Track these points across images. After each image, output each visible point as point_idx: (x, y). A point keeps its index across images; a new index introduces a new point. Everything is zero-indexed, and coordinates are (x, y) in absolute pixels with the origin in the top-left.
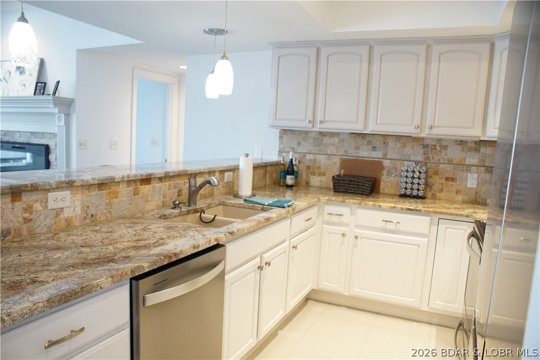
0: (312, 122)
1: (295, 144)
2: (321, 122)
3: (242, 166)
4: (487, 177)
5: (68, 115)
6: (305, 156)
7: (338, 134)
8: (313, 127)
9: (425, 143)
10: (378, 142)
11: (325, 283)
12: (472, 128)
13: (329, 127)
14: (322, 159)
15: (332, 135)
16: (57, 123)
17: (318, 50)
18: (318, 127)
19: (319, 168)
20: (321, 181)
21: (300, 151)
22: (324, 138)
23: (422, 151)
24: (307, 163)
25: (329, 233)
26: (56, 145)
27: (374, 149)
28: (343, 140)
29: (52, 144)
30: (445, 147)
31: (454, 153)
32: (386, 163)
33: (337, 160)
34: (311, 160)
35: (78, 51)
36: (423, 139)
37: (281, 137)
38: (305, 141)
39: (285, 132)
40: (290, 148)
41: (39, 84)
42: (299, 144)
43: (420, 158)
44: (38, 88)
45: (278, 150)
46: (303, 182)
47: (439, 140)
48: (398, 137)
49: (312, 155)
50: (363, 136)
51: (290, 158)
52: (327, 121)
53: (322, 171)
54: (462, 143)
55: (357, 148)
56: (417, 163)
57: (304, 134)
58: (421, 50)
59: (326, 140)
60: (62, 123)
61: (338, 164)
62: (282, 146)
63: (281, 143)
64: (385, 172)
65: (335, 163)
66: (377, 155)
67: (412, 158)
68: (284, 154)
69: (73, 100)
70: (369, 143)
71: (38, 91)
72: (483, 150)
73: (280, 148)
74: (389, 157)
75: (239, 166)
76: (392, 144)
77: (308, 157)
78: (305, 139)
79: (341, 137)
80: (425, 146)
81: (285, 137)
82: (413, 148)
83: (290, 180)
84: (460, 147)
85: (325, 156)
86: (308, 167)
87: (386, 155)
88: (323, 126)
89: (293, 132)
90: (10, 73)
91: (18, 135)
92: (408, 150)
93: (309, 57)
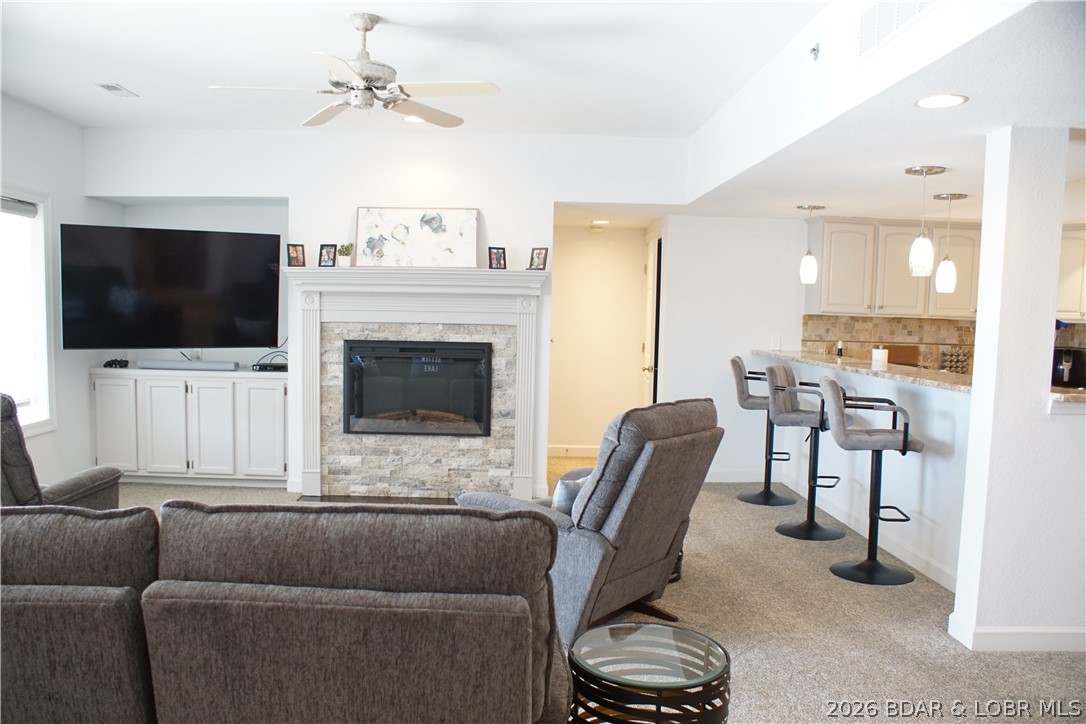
0: (871, 307)
1: (822, 331)
2: (881, 307)
6: (834, 345)
8: (871, 312)
9: (959, 325)
10: (913, 327)
13: (886, 312)
14: (855, 347)
16: (520, 310)
17: (876, 228)
18: (879, 313)
21: (829, 339)
23: (956, 333)
27: (910, 333)
28: (876, 325)
32: (922, 348)
36: (957, 321)
37: (805, 324)
38: (835, 327)
40: (816, 336)
41: (495, 251)
42: (828, 330)
43: (955, 341)
44: (493, 256)
45: (801, 338)
48: (933, 321)
50: (898, 320)
52: (886, 307)
55: (892, 333)
56: (954, 346)
59: (858, 326)
60: (532, 309)
62: (806, 334)
63: (805, 330)
64: (921, 358)
66: (912, 340)
67: (948, 341)
68: (809, 343)
70: (904, 327)
71: (494, 262)
73: (804, 336)
74: (924, 341)
76: (927, 327)
78: (834, 326)
79: (875, 321)
80: (960, 329)
81: (810, 322)
82: (948, 330)
85: (858, 344)
87: (921, 339)
88: (882, 311)
89: (820, 317)
90: (407, 228)
91: (415, 329)
92: (943, 333)
93: (864, 235)
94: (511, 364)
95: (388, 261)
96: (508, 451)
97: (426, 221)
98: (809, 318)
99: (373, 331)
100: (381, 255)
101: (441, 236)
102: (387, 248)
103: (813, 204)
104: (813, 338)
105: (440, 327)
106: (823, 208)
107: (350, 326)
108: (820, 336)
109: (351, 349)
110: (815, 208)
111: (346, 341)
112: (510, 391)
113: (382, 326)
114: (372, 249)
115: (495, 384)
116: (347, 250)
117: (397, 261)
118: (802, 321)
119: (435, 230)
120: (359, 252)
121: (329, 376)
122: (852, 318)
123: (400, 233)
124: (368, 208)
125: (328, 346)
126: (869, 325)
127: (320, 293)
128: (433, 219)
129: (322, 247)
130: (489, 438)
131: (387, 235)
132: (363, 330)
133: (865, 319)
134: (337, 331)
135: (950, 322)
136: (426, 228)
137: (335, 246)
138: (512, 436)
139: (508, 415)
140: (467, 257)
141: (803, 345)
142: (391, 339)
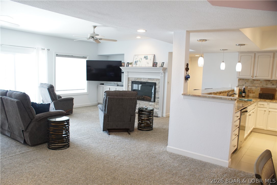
0: (253, 76)
1: (244, 83)
3: (235, 90)
5: (164, 73)
6: (247, 87)
7: (260, 80)
8: (253, 78)
11: (258, 126)
13: (258, 78)
14: (254, 88)
15: (257, 80)
16: (161, 76)
17: (255, 54)
18: (255, 78)
19: (253, 91)
20: (253, 95)
21: (246, 85)
22: (255, 81)
24: (248, 89)
25: (260, 110)
26: (159, 83)
27: (273, 84)
28: (261, 82)
29: (157, 82)
33: (259, 88)
34: (250, 88)
35: (169, 52)
37: (239, 81)
38: (248, 82)
39: (240, 79)
40: (242, 84)
42: (245, 83)
44: (155, 64)
46: (247, 95)
49: (250, 87)
51: (244, 87)
52: (257, 76)
53: (253, 92)
55: (267, 84)
57: (247, 80)
59: (255, 82)
60: (163, 75)
61: (260, 90)
62: (239, 84)
63: (239, 83)
66: (274, 87)
68: (240, 86)
69: (167, 68)
70: (271, 83)
71: (155, 65)
73: (238, 84)
75: (234, 90)
77: (249, 87)
78: (247, 82)
81: (240, 81)
83: (243, 95)
85: (255, 87)
86: (249, 91)
89: (243, 79)
90: (141, 59)
91: (143, 79)
93: (252, 56)
94: (159, 87)
95: (138, 66)
96: (158, 106)
97: (145, 57)
99: (136, 79)
100: (137, 64)
101: (147, 60)
102: (138, 63)
104: (241, 85)
105: (147, 79)
106: (227, 50)
107: (133, 78)
109: (132, 83)
110: (224, 50)
111: (132, 81)
112: (159, 93)
113: (138, 78)
114: (136, 63)
115: (156, 91)
116: (131, 64)
117: (139, 65)
119: (146, 59)
120: (133, 64)
121: (129, 88)
123: (140, 60)
124: (136, 55)
125: (129, 82)
126: (259, 82)
127: (128, 72)
128: (146, 57)
129: (127, 63)
130: (155, 103)
131: (138, 61)
132: (135, 79)
134: (131, 79)
136: (145, 59)
137: (129, 63)
138: (159, 103)
139: (158, 98)
140: (151, 65)
142: (139, 81)
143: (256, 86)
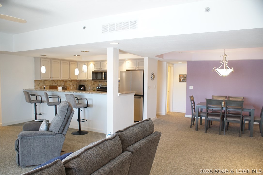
1: (38, 84)
2: (53, 78)
4: (73, 87)
6: (41, 87)
9: (64, 81)
10: (56, 82)
12: (76, 78)
17: (51, 60)
18: (52, 79)
21: (40, 85)
23: (64, 83)
27: (55, 83)
30: (67, 82)
31: (68, 83)
36: (63, 80)
37: (35, 82)
42: (40, 83)
43: (63, 84)
45: (34, 85)
47: (66, 80)
50: (53, 80)
51: (44, 87)
54: (69, 81)
55: (52, 83)
58: (68, 62)
59: (46, 82)
63: (35, 84)
65: (48, 88)
67: (62, 85)
68: (36, 87)
70: (54, 82)
72: (72, 82)
73: (35, 85)
76: (58, 82)
78: (41, 82)
79: (49, 81)
80: (64, 82)
81: (36, 82)
84: (69, 82)
87: (58, 84)
88: (53, 79)
89: (38, 80)
92: (61, 83)
93: (49, 62)
98: (36, 81)
103: (44, 55)
104: (37, 85)
106: (46, 55)
108: (38, 85)
118: (34, 81)
122: (45, 80)
126: (48, 82)
133: (47, 80)
135: (62, 80)
141: (35, 87)
143: (47, 85)
